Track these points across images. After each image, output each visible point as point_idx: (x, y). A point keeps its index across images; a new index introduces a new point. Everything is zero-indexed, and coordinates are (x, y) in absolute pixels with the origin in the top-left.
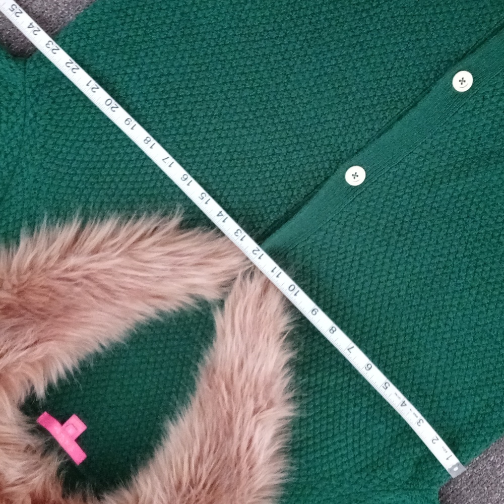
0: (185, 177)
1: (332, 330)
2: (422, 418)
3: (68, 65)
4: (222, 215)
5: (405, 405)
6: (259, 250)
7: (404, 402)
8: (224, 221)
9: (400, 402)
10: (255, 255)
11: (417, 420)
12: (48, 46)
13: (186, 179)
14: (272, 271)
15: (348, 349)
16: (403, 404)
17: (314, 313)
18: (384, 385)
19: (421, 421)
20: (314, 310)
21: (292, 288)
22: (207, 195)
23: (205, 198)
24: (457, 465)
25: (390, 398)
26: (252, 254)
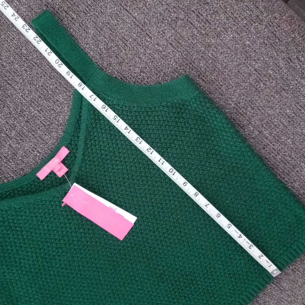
0: (104, 106)
1: (196, 195)
3: (35, 39)
4: (128, 129)
5: (242, 237)
6: (151, 149)
7: (240, 235)
8: (129, 133)
9: (238, 235)
11: (249, 245)
12: (24, 27)
13: (105, 108)
14: (159, 161)
15: (206, 206)
16: (240, 237)
17: (185, 185)
18: (228, 226)
20: (184, 183)
21: (171, 170)
22: (118, 117)
23: (117, 119)
24: (276, 270)
26: (147, 151)
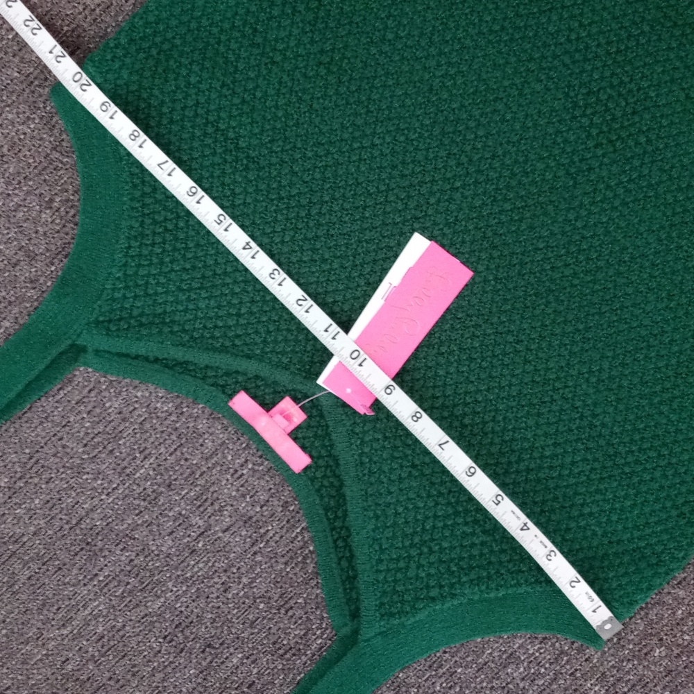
1: (416, 418)
2: (554, 548)
4: (251, 248)
5: (528, 529)
7: (525, 525)
8: (253, 257)
9: (520, 524)
10: (300, 307)
11: (546, 551)
14: (326, 331)
15: (440, 445)
16: (524, 528)
18: (494, 499)
19: (552, 554)
21: (355, 354)
24: (609, 621)
25: (504, 517)
